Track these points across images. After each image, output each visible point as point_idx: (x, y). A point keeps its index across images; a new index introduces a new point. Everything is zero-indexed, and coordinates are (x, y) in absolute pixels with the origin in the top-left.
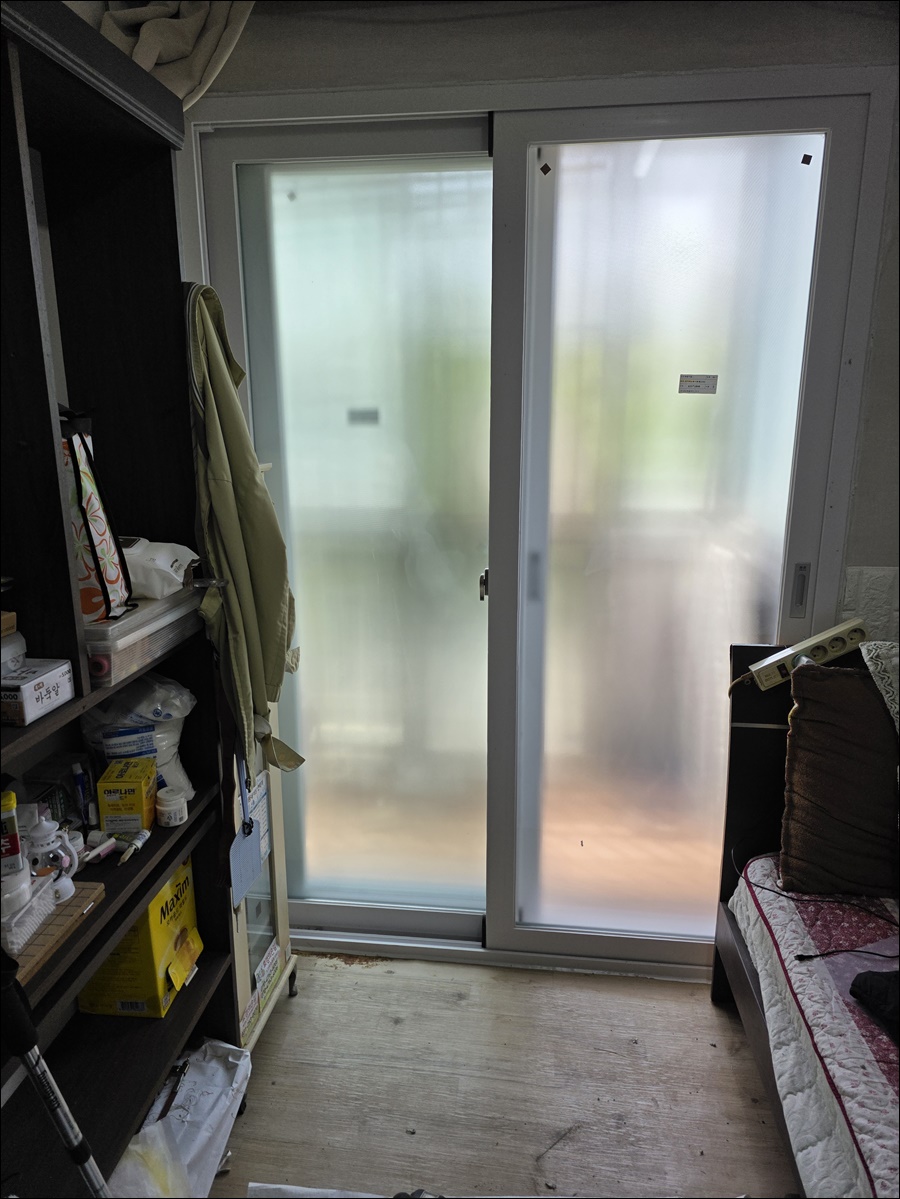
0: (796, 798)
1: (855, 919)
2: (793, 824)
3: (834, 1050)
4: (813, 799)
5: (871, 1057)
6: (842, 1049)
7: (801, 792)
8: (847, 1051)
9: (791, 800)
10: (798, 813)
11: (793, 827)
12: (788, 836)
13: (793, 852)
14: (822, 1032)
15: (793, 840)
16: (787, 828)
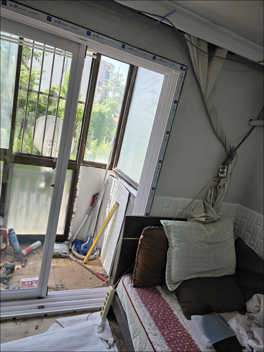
0: (139, 261)
1: (152, 295)
2: (137, 268)
3: (155, 340)
4: (143, 262)
5: (164, 341)
6: (157, 340)
7: (140, 260)
8: (159, 340)
9: (137, 262)
10: (139, 266)
11: (137, 270)
12: (135, 271)
13: (137, 276)
14: (151, 334)
15: (137, 273)
16: (135, 269)
